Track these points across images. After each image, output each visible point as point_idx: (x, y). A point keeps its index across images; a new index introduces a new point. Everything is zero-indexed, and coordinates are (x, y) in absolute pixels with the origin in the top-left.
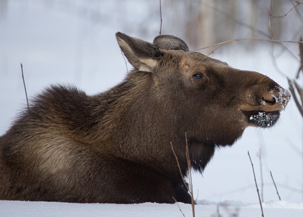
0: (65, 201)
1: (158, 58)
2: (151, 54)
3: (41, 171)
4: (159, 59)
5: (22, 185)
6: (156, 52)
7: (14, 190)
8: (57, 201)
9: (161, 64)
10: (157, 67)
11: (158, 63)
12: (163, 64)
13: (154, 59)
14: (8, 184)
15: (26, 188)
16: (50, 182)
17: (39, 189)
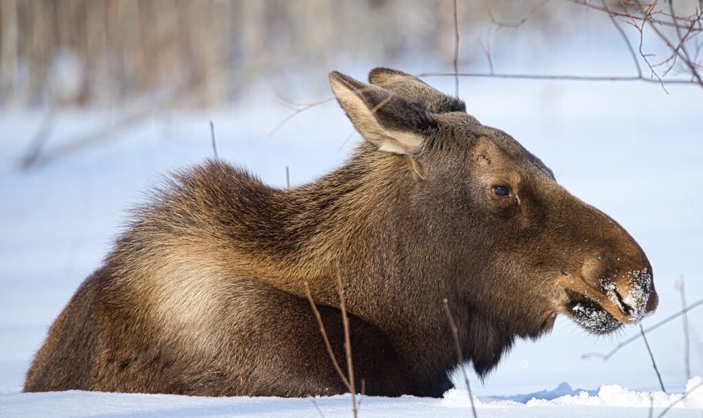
1: (425, 131)
2: (411, 122)
4: (427, 134)
5: (130, 354)
6: (421, 118)
9: (432, 145)
10: (423, 148)
11: (425, 141)
12: (435, 145)
13: (416, 132)
14: (104, 354)
16: (176, 343)
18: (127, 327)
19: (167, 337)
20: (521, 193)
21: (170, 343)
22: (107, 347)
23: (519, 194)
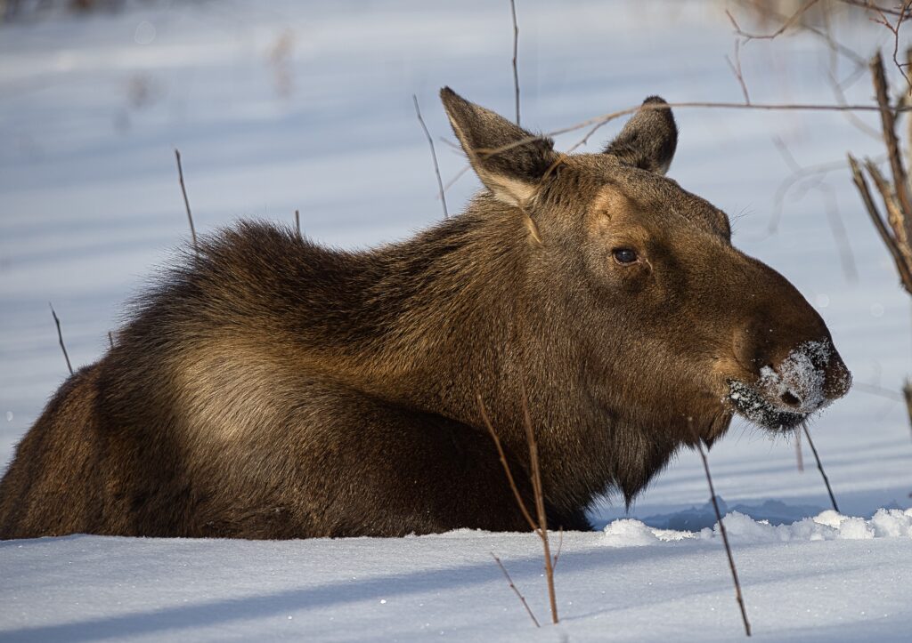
1: (538, 179)
2: (520, 166)
4: (540, 184)
7: (126, 502)
9: (545, 199)
10: (535, 203)
11: (535, 193)
14: (111, 487)
19: (201, 461)
21: (205, 469)
22: (114, 478)
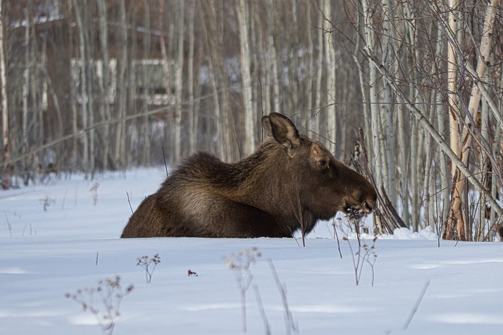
0: (202, 237)
3: (185, 213)
5: (172, 226)
7: (165, 230)
8: (196, 237)
14: (161, 226)
15: (174, 228)
16: (191, 222)
17: (183, 228)
18: (170, 216)
20: (330, 165)
22: (162, 223)
23: (329, 165)
